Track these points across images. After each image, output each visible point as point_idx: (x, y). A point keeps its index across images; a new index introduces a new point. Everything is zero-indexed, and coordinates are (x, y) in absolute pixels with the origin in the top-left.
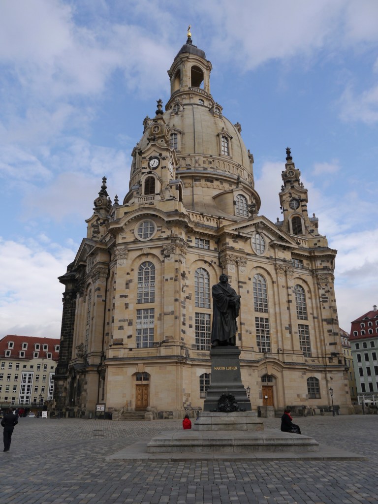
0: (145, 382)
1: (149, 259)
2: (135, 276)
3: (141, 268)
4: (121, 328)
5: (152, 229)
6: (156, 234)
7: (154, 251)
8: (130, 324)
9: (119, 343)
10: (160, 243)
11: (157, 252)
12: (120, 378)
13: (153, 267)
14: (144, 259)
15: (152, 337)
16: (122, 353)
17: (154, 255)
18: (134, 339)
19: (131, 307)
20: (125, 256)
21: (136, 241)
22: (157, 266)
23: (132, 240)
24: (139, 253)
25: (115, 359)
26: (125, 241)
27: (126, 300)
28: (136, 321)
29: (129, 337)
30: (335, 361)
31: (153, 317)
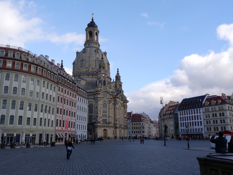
0: (106, 131)
1: (105, 102)
2: (102, 106)
3: (103, 104)
4: (100, 119)
5: (107, 95)
6: (107, 97)
7: (107, 101)
8: (101, 118)
9: (100, 122)
10: (109, 99)
11: (108, 101)
12: (100, 130)
13: (106, 105)
14: (104, 102)
15: (106, 121)
16: (101, 125)
17: (106, 102)
18: (102, 121)
19: (101, 113)
20: (100, 101)
21: (103, 98)
22: (107, 104)
23: (102, 97)
24: (103, 101)
25: (99, 126)
26: (100, 97)
27: (100, 112)
28: (102, 117)
29: (101, 121)
30: (126, 127)
31: (106, 117)
